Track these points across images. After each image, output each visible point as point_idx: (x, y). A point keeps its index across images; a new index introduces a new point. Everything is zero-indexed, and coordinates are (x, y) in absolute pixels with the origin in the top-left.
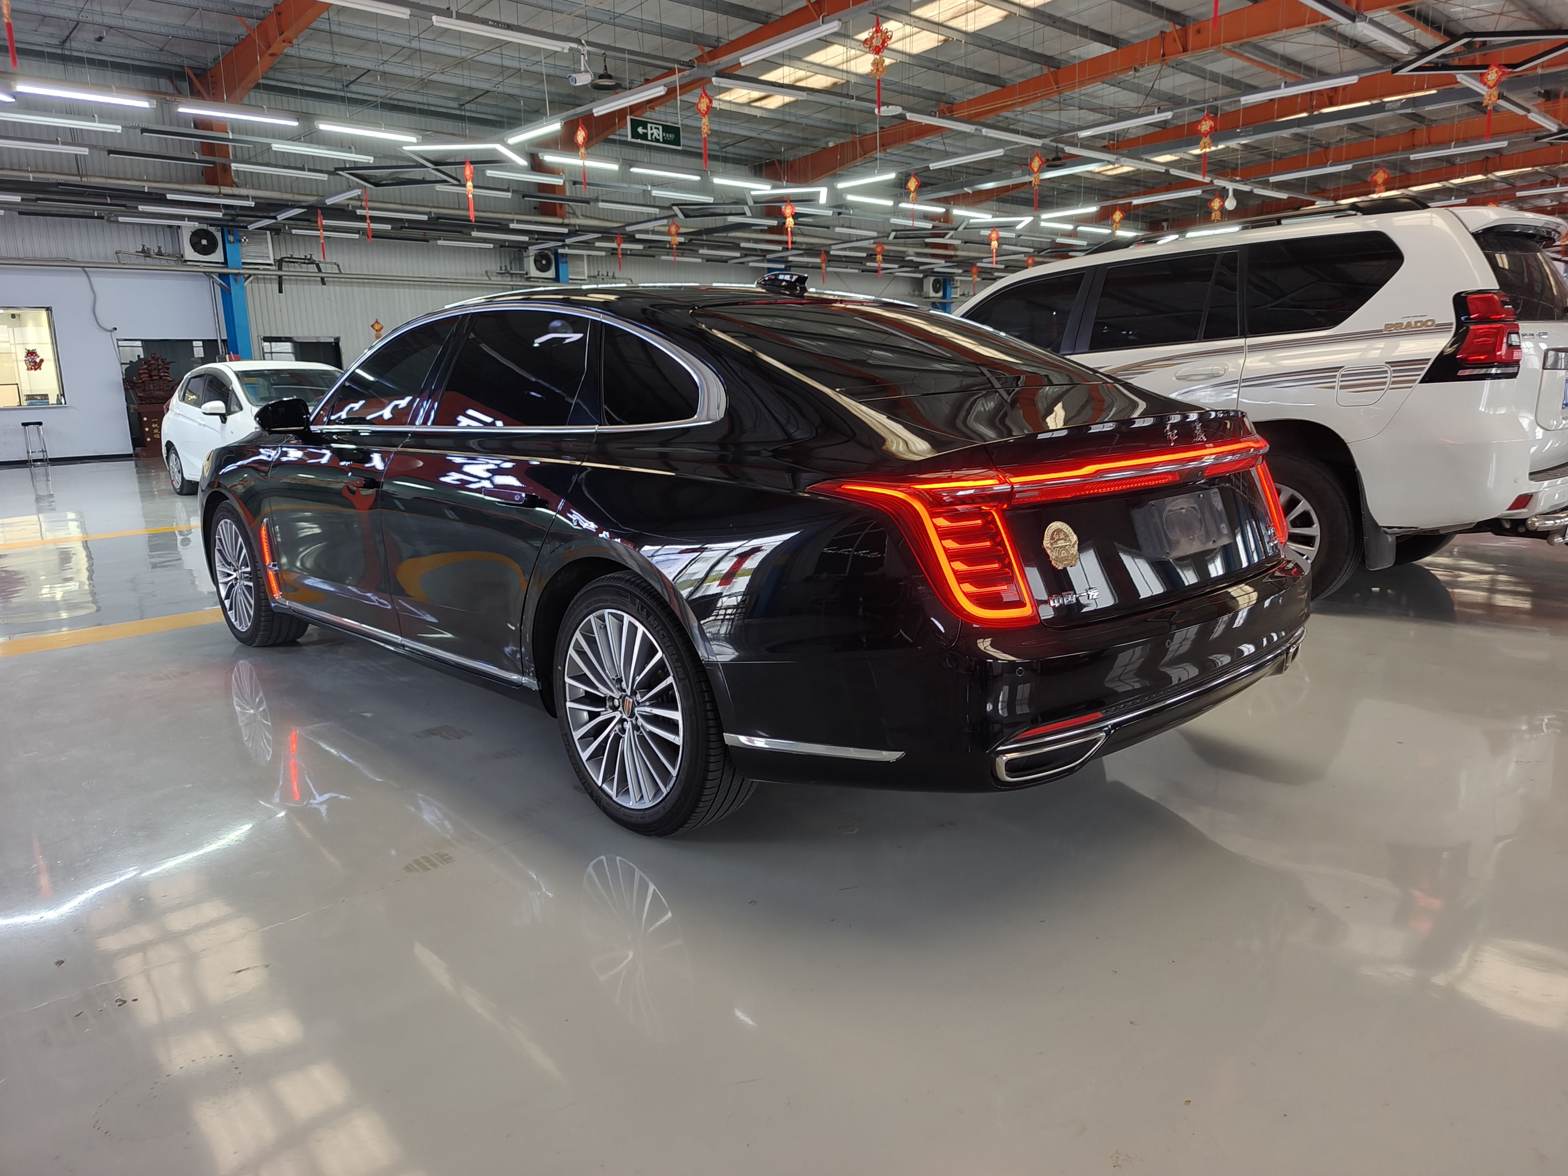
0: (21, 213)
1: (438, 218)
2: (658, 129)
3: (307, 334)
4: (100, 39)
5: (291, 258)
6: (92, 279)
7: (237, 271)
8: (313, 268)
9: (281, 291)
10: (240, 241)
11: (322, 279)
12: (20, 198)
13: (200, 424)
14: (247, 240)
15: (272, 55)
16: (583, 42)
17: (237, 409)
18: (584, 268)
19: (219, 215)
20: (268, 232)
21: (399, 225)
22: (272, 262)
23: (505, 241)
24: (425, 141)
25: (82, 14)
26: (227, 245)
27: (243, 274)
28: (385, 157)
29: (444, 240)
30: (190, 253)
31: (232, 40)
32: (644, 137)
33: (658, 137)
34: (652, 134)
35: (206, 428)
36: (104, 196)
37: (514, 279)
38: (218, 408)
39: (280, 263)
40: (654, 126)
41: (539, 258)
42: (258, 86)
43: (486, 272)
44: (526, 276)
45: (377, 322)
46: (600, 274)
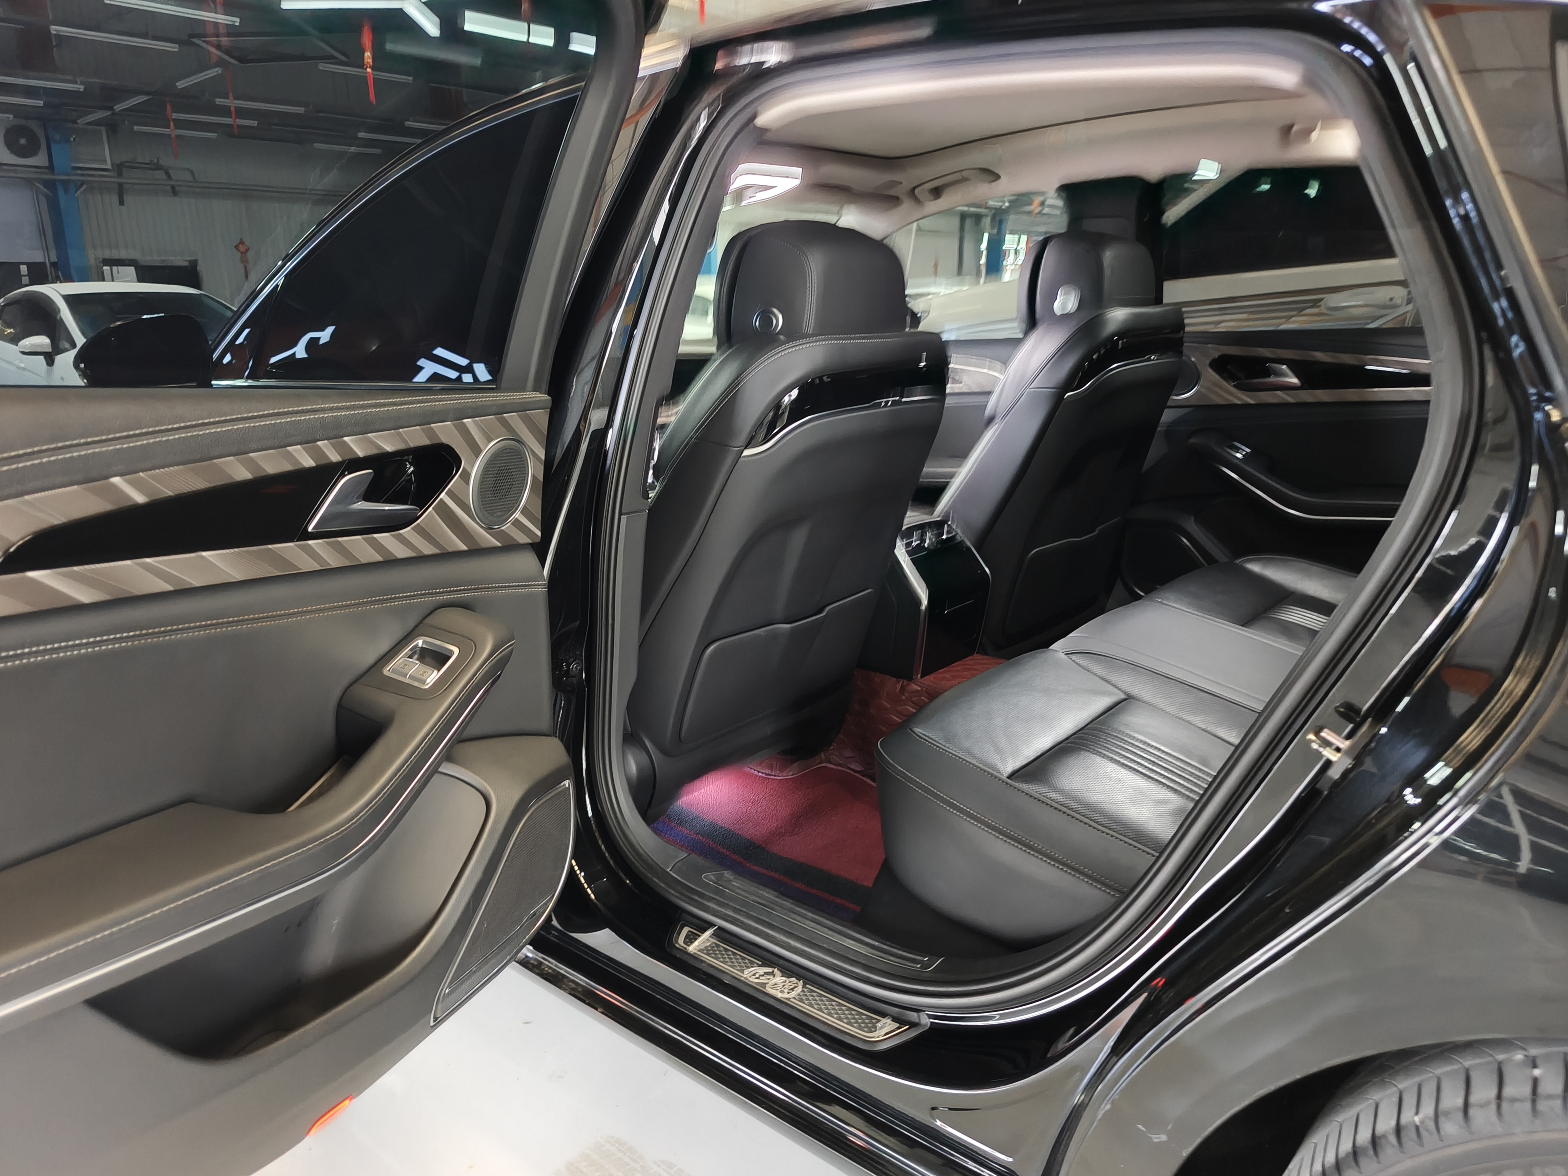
5: (134, 162)
7: (66, 178)
8: (160, 174)
9: (121, 203)
10: (68, 141)
11: (173, 187)
13: (19, 368)
14: (77, 139)
17: (67, 345)
19: (38, 103)
20: (103, 129)
21: (268, 121)
22: (109, 166)
26: (52, 146)
27: (73, 182)
30: (5, 155)
35: (26, 373)
38: (41, 346)
39: (119, 168)
45: (242, 242)
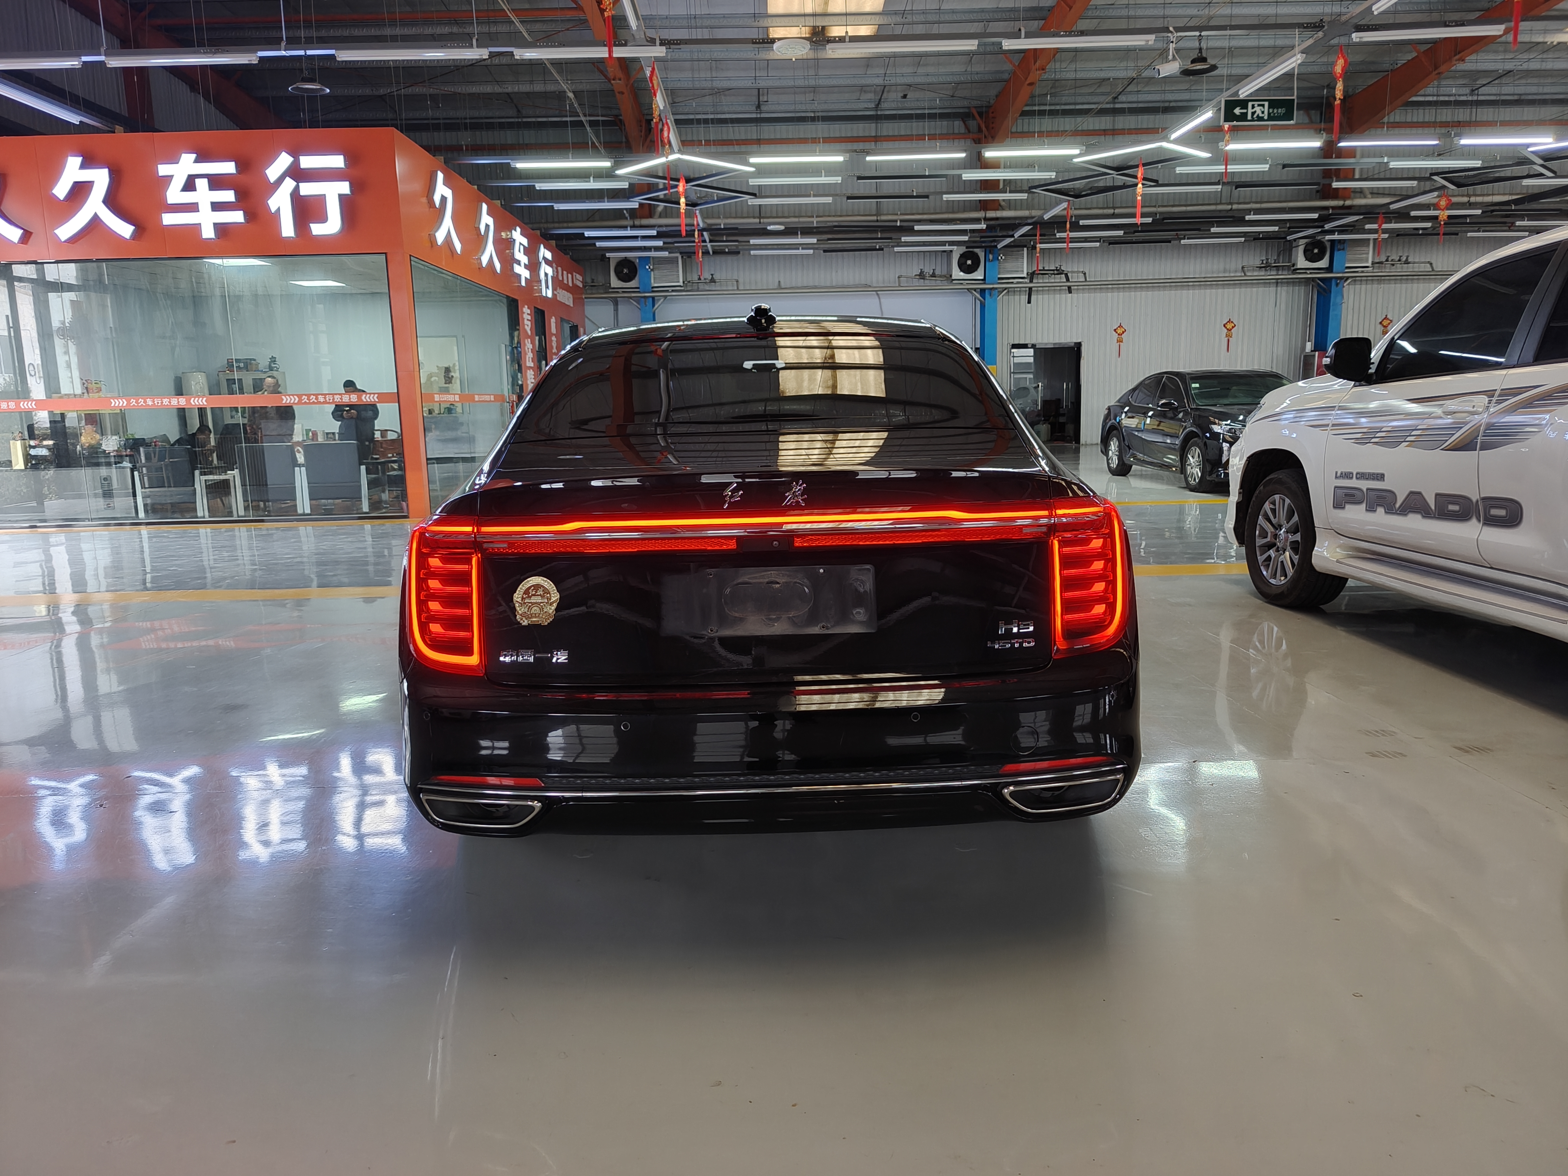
0: (825, 251)
1: (1164, 219)
2: (1263, 106)
3: (1045, 341)
4: (905, 96)
5: (1044, 270)
6: (882, 300)
7: (991, 286)
8: (1061, 278)
9: (1029, 302)
10: (997, 259)
11: (1069, 288)
12: (816, 240)
14: (1003, 257)
15: (1031, 84)
16: (1171, 29)
18: (1368, 254)
19: (966, 238)
20: (1025, 249)
21: (1132, 230)
22: (1025, 275)
23: (1260, 233)
24: (1090, 149)
25: (886, 78)
26: (987, 263)
27: (996, 288)
28: (1068, 170)
29: (1188, 239)
30: (957, 274)
31: (1006, 76)
32: (1243, 117)
33: (1261, 115)
34: (1253, 113)
36: (876, 232)
37: (1280, 273)
39: (1032, 276)
40: (1256, 103)
41: (1309, 247)
42: (1024, 114)
43: (1243, 267)
44: (1292, 268)
45: (1120, 326)
46: (1390, 259)
